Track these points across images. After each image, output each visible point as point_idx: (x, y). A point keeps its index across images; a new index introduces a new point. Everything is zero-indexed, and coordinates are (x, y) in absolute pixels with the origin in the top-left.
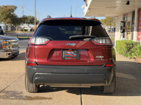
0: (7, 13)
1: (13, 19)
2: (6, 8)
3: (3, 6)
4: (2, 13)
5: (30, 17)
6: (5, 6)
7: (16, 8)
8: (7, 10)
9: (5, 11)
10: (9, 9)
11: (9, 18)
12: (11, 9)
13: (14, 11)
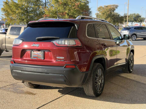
0: (108, 13)
1: (113, 18)
2: (107, 8)
3: (105, 6)
4: (103, 14)
5: (134, 14)
6: (106, 6)
7: (117, 7)
8: (108, 10)
9: (106, 11)
10: (110, 9)
11: (109, 18)
12: (111, 8)
13: (115, 10)
